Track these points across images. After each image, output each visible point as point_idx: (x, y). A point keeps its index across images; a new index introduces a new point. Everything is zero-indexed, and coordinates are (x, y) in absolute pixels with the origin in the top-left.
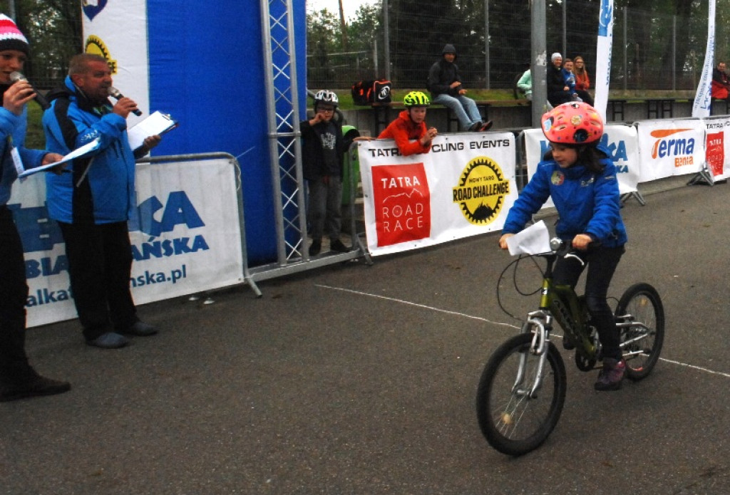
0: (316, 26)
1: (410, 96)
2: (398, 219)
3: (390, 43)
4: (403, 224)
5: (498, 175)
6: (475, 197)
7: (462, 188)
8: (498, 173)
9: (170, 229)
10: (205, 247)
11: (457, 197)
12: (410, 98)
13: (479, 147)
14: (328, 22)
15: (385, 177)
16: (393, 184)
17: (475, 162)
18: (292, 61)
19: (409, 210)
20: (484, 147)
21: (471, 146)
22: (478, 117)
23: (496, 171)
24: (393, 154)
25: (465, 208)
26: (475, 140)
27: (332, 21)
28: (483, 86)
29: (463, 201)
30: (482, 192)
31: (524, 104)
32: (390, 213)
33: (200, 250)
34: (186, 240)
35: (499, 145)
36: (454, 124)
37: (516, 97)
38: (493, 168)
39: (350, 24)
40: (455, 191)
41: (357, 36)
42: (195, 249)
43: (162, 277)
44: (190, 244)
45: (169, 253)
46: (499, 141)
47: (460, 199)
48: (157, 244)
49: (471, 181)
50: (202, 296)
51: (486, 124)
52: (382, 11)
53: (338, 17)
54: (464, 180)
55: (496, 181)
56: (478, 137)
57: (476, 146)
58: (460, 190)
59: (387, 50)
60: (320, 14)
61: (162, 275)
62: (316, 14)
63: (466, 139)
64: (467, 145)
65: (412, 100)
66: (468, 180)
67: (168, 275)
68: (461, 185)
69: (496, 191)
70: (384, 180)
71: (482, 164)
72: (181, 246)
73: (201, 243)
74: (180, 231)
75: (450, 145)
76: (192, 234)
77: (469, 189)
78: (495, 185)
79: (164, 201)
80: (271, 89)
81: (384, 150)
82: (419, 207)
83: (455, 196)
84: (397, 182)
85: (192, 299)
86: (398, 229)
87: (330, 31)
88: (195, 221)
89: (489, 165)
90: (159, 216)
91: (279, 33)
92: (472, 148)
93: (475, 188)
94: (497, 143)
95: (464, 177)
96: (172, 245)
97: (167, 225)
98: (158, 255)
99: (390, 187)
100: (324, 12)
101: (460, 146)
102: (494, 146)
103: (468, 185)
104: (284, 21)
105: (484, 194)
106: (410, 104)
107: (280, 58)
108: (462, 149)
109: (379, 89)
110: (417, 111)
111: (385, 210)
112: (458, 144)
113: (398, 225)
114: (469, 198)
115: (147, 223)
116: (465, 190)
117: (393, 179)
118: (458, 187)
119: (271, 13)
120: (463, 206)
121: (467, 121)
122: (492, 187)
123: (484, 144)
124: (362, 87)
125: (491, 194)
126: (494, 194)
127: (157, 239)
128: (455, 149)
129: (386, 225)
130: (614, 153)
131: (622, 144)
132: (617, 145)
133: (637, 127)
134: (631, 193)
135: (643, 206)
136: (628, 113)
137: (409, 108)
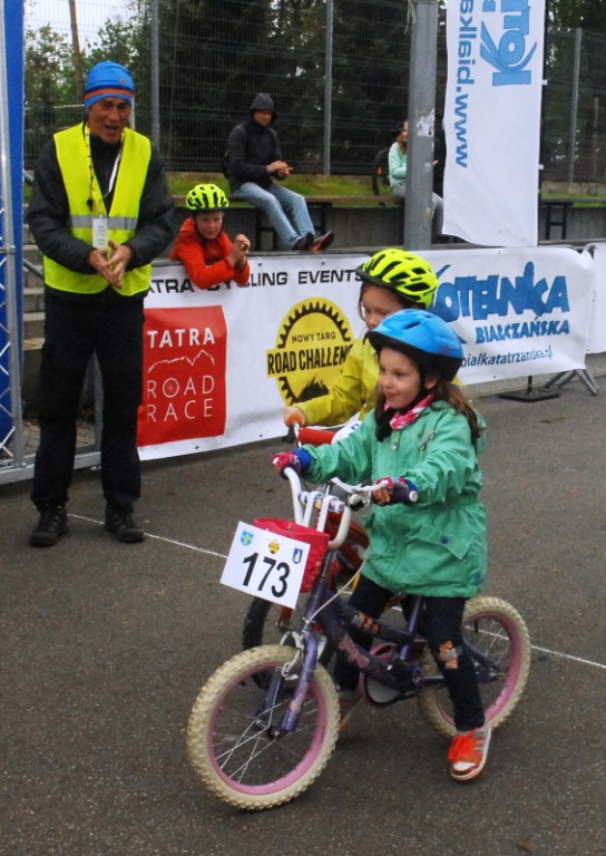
0: (31, 55)
1: (194, 194)
2: (170, 400)
3: (161, 88)
4: (179, 411)
5: (344, 332)
6: (302, 368)
7: (282, 351)
8: (343, 327)
11: (274, 366)
12: (193, 197)
13: (313, 281)
14: (51, 49)
15: (153, 329)
16: (166, 340)
17: (304, 308)
19: (191, 386)
20: (322, 281)
21: (300, 278)
22: (307, 226)
23: (339, 324)
24: (168, 289)
25: (286, 386)
26: (308, 270)
27: (57, 46)
28: (317, 170)
29: (282, 374)
30: (315, 360)
31: (390, 205)
32: (158, 390)
35: (348, 279)
36: (267, 238)
37: (376, 190)
38: (334, 318)
39: (88, 53)
40: (270, 356)
46: (349, 272)
47: (278, 372)
49: (294, 339)
51: (323, 238)
52: (146, 29)
53: (69, 40)
54: (284, 337)
55: (339, 342)
56: (312, 264)
57: (308, 279)
58: (278, 355)
59: (156, 103)
60: (38, 35)
62: (32, 35)
63: (293, 265)
64: (293, 277)
65: (197, 200)
66: (289, 339)
68: (280, 346)
69: (337, 359)
70: (153, 333)
71: (317, 310)
75: (265, 275)
77: (292, 353)
78: (337, 348)
81: (153, 281)
82: (208, 381)
83: (270, 366)
84: (174, 337)
86: (171, 417)
87: (54, 66)
89: (329, 314)
92: (300, 282)
93: (302, 352)
94: (346, 275)
95: (284, 332)
99: (161, 346)
100: (45, 31)
101: (281, 279)
102: (340, 280)
103: (290, 346)
105: (317, 362)
106: (194, 208)
108: (285, 283)
110: (206, 220)
111: (152, 386)
112: (279, 274)
113: (171, 412)
114: (293, 369)
116: (285, 354)
117: (167, 333)
118: (275, 351)
120: (282, 383)
121: (289, 233)
122: (332, 351)
123: (322, 276)
125: (329, 364)
126: (335, 364)
128: (272, 284)
129: (152, 409)
130: (545, 297)
131: (560, 283)
132: (550, 284)
133: (591, 251)
134: (575, 373)
135: (594, 395)
136: (575, 227)
137: (194, 214)
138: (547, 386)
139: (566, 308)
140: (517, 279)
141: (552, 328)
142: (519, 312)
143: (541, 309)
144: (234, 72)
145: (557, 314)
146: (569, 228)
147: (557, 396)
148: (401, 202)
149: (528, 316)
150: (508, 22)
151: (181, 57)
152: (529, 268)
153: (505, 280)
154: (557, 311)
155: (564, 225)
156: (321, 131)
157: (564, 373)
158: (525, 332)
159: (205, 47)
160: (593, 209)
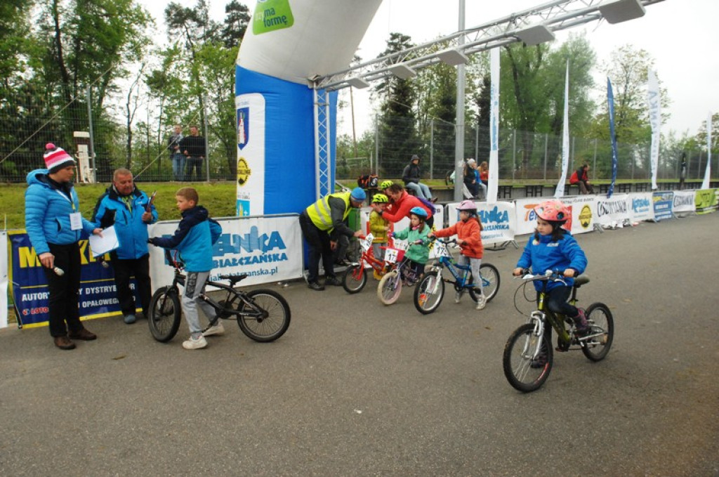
0: (341, 143)
3: (379, 154)
9: (272, 249)
10: (286, 259)
14: (347, 141)
18: (329, 168)
22: (429, 195)
27: (349, 140)
28: (428, 178)
31: (451, 188)
33: (284, 260)
34: (278, 255)
37: (446, 183)
39: (359, 142)
41: (362, 148)
42: (281, 260)
43: (267, 272)
44: (280, 257)
45: (270, 261)
48: (266, 256)
50: (284, 282)
51: (433, 199)
52: (375, 134)
53: (352, 138)
59: (377, 158)
60: (343, 137)
61: (267, 271)
62: (341, 137)
67: (270, 271)
72: (276, 258)
73: (284, 257)
74: (276, 250)
76: (281, 252)
79: (269, 236)
80: (318, 182)
85: (279, 283)
87: (348, 146)
88: (282, 246)
90: (267, 243)
91: (323, 154)
96: (272, 257)
97: (270, 247)
98: (266, 261)
100: (345, 136)
104: (326, 148)
107: (323, 167)
109: (372, 179)
115: (261, 246)
119: (320, 144)
124: (363, 179)
127: (266, 254)
130: (501, 218)
131: (506, 212)
132: (503, 213)
133: (515, 202)
134: (510, 241)
135: (517, 248)
136: (514, 193)
138: (501, 246)
139: (508, 221)
140: (491, 212)
141: (503, 227)
142: (491, 222)
143: (499, 221)
144: (402, 148)
145: (505, 223)
146: (512, 195)
147: (504, 249)
148: (454, 187)
149: (494, 223)
151: (385, 144)
152: (496, 208)
153: (486, 212)
154: (505, 222)
155: (510, 193)
156: (429, 166)
157: (506, 242)
158: (493, 229)
159: (393, 141)
160: (519, 188)
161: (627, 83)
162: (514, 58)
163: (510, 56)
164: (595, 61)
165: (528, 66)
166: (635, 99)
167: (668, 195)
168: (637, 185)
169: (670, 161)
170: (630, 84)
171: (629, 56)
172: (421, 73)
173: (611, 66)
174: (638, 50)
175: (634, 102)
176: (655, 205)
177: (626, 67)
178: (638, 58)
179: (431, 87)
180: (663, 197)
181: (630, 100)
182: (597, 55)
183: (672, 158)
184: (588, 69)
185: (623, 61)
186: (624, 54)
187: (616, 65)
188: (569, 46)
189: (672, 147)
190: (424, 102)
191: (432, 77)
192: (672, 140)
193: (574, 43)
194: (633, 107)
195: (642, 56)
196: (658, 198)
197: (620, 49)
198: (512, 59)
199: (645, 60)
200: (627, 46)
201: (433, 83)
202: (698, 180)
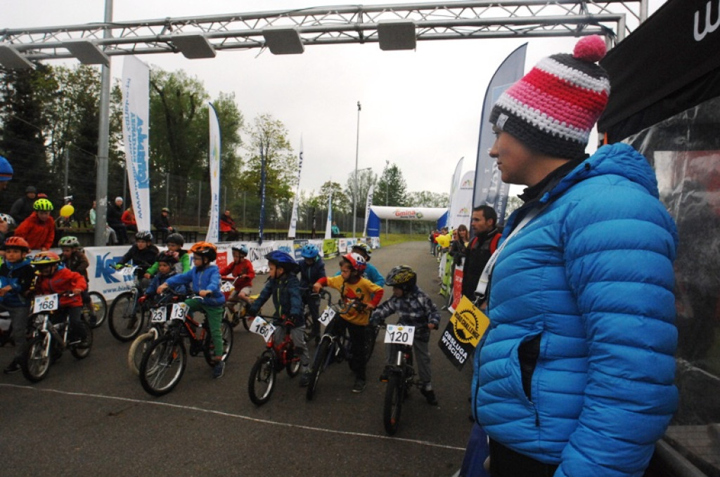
137: (37, 211)
148: (94, 230)
150: (139, 166)
161: (268, 147)
162: (168, 105)
163: (164, 101)
164: (242, 122)
165: (181, 115)
166: (274, 161)
167: (304, 243)
168: (279, 234)
169: (303, 216)
170: (270, 148)
171: (269, 124)
172: (57, 100)
173: (255, 130)
174: (276, 121)
175: (274, 164)
176: (296, 251)
177: (267, 133)
178: (275, 127)
179: (69, 117)
180: (301, 245)
181: (270, 162)
182: (244, 118)
183: (303, 213)
184: (236, 129)
185: (264, 127)
186: (265, 122)
187: (259, 129)
188: (220, 105)
189: (303, 204)
190: (61, 134)
191: (72, 108)
192: (303, 198)
193: (224, 102)
194: (273, 168)
195: (278, 126)
196: (298, 246)
197: (262, 117)
198: (165, 105)
199: (280, 129)
200: (267, 115)
201: (73, 115)
202: (322, 232)
